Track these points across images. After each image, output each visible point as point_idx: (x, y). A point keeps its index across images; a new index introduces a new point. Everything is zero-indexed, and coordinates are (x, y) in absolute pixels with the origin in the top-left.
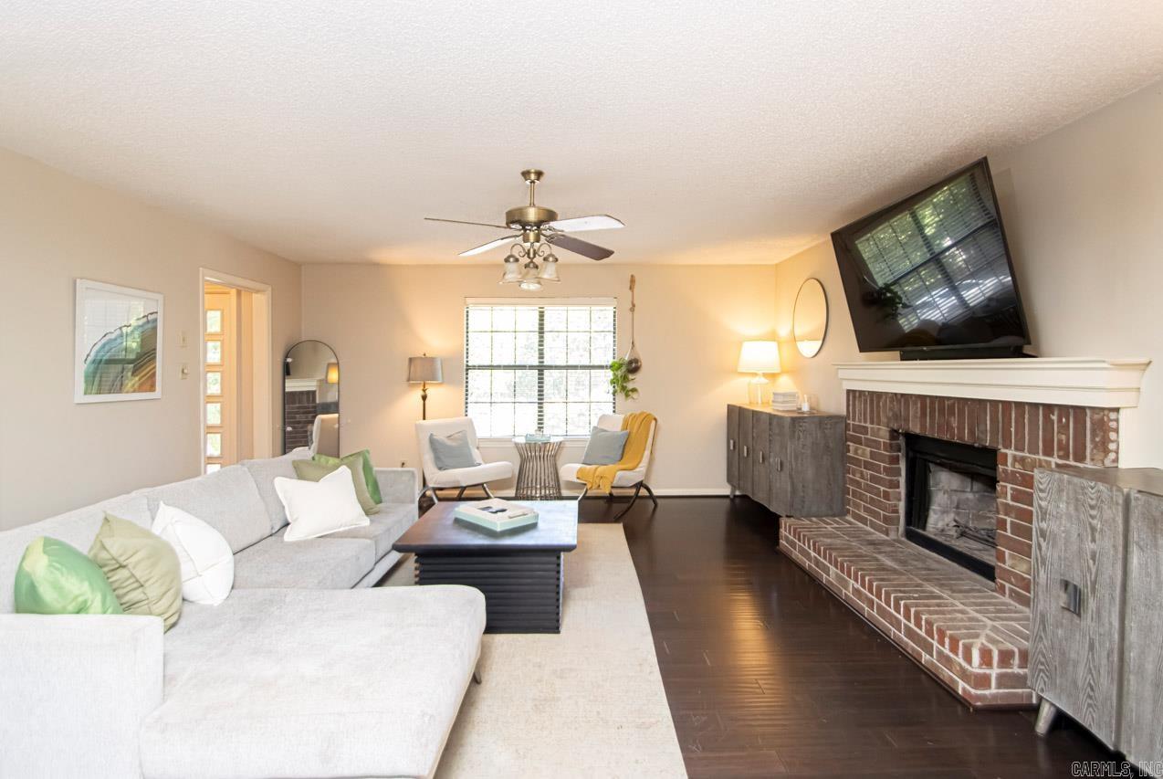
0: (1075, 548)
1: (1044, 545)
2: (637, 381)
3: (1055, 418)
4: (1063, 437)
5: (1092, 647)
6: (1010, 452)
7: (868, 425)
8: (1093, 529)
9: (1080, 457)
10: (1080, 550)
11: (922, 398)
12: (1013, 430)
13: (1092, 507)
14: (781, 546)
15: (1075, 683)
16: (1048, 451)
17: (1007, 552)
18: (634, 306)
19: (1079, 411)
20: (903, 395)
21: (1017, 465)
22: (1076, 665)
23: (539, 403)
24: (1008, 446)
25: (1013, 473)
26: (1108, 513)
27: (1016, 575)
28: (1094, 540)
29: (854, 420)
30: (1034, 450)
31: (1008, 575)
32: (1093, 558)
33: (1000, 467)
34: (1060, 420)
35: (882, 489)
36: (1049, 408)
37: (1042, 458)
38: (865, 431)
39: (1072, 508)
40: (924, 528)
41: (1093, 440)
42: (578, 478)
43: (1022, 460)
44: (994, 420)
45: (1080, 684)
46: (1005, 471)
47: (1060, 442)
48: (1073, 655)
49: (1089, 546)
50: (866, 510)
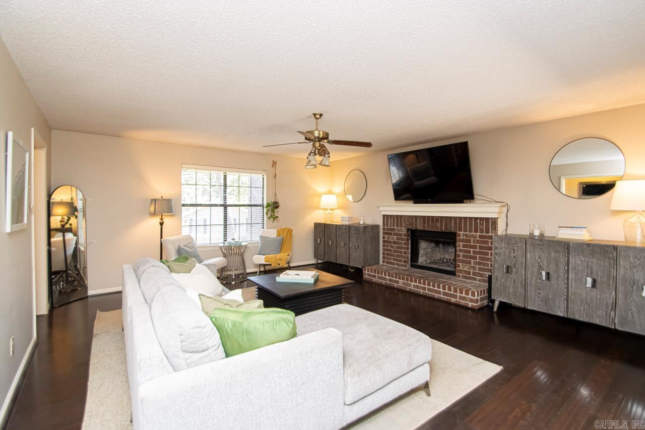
0: (508, 256)
1: (496, 257)
2: (279, 212)
3: (478, 221)
4: (482, 227)
5: (514, 282)
6: (462, 233)
7: (395, 228)
8: (514, 250)
9: (487, 232)
10: (510, 257)
11: (424, 217)
12: (463, 226)
13: (514, 244)
14: (364, 278)
15: (509, 292)
16: (476, 231)
17: (461, 264)
18: (276, 175)
19: (487, 219)
20: (414, 216)
21: (464, 237)
22: (509, 288)
23: (225, 225)
24: (461, 231)
25: (463, 239)
26: (519, 245)
27: (464, 271)
28: (514, 253)
29: (387, 226)
30: (471, 231)
31: (461, 271)
32: (514, 257)
33: (458, 238)
34: (480, 222)
35: (403, 251)
36: (476, 219)
37: (473, 233)
38: (394, 230)
39: (506, 245)
40: (417, 263)
41: (492, 227)
42: (266, 262)
43: (466, 235)
44: (455, 223)
45: (511, 292)
46: (460, 239)
47: (480, 228)
48: (508, 286)
49: (513, 254)
50: (394, 259)
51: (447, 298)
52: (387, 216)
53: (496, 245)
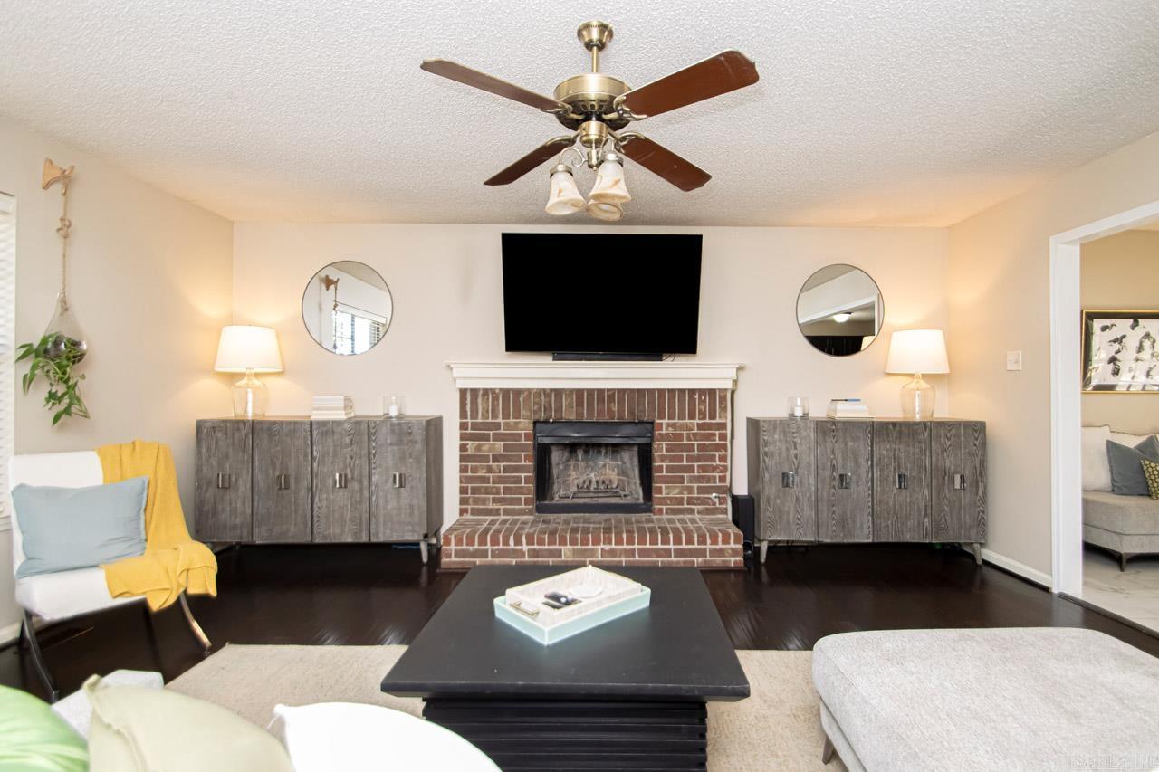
0: (784, 455)
1: (767, 459)
3: (697, 397)
4: (702, 408)
5: (797, 499)
6: (665, 421)
7: (500, 420)
8: (795, 443)
9: (713, 417)
10: (788, 456)
11: (579, 392)
12: (667, 407)
13: (794, 433)
15: (788, 522)
16: (692, 417)
17: (663, 486)
19: (712, 392)
20: (551, 390)
21: (670, 429)
22: (788, 513)
24: (664, 418)
25: (667, 434)
26: (804, 433)
27: (670, 499)
28: (796, 448)
29: (474, 416)
30: (682, 417)
31: (663, 501)
32: (796, 457)
33: (657, 432)
34: (700, 398)
35: (523, 475)
36: (692, 391)
37: (687, 421)
38: (497, 426)
39: (782, 436)
40: (552, 499)
41: (720, 407)
43: (674, 425)
44: (651, 403)
45: (791, 521)
46: (660, 434)
47: (700, 410)
48: (786, 509)
49: (793, 452)
50: (494, 501)
51: (685, 562)
52: (474, 392)
53: (766, 438)
